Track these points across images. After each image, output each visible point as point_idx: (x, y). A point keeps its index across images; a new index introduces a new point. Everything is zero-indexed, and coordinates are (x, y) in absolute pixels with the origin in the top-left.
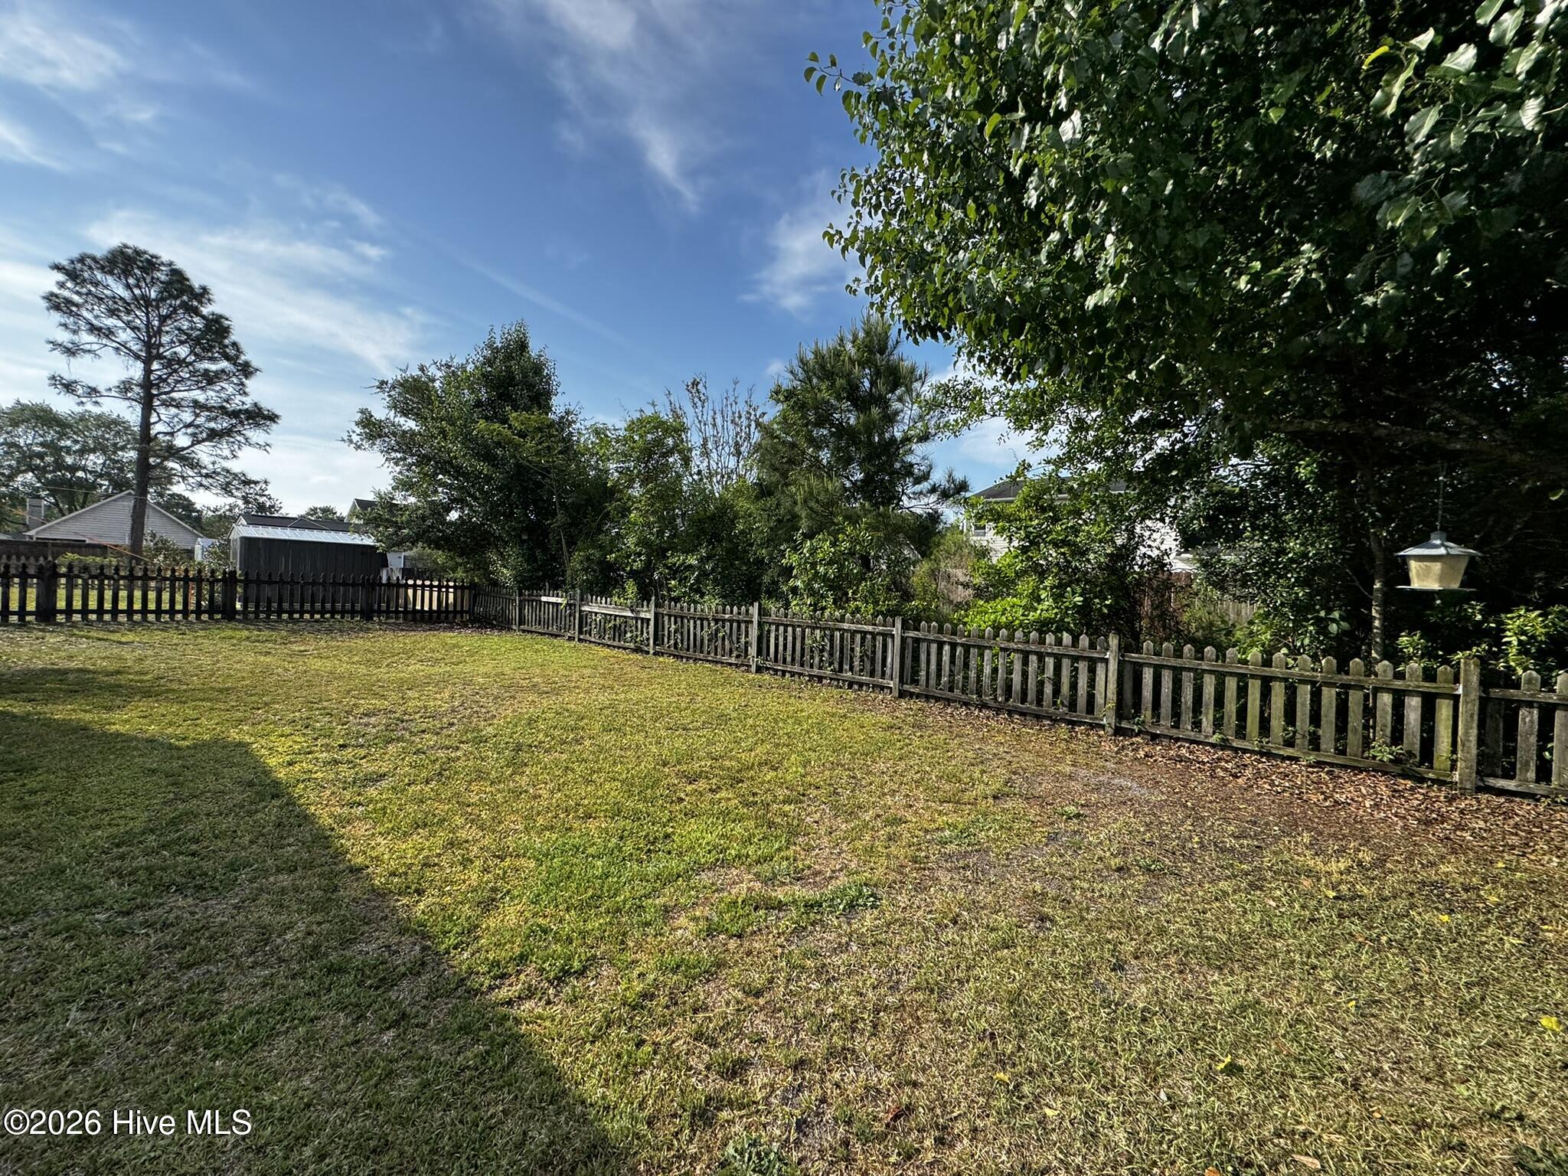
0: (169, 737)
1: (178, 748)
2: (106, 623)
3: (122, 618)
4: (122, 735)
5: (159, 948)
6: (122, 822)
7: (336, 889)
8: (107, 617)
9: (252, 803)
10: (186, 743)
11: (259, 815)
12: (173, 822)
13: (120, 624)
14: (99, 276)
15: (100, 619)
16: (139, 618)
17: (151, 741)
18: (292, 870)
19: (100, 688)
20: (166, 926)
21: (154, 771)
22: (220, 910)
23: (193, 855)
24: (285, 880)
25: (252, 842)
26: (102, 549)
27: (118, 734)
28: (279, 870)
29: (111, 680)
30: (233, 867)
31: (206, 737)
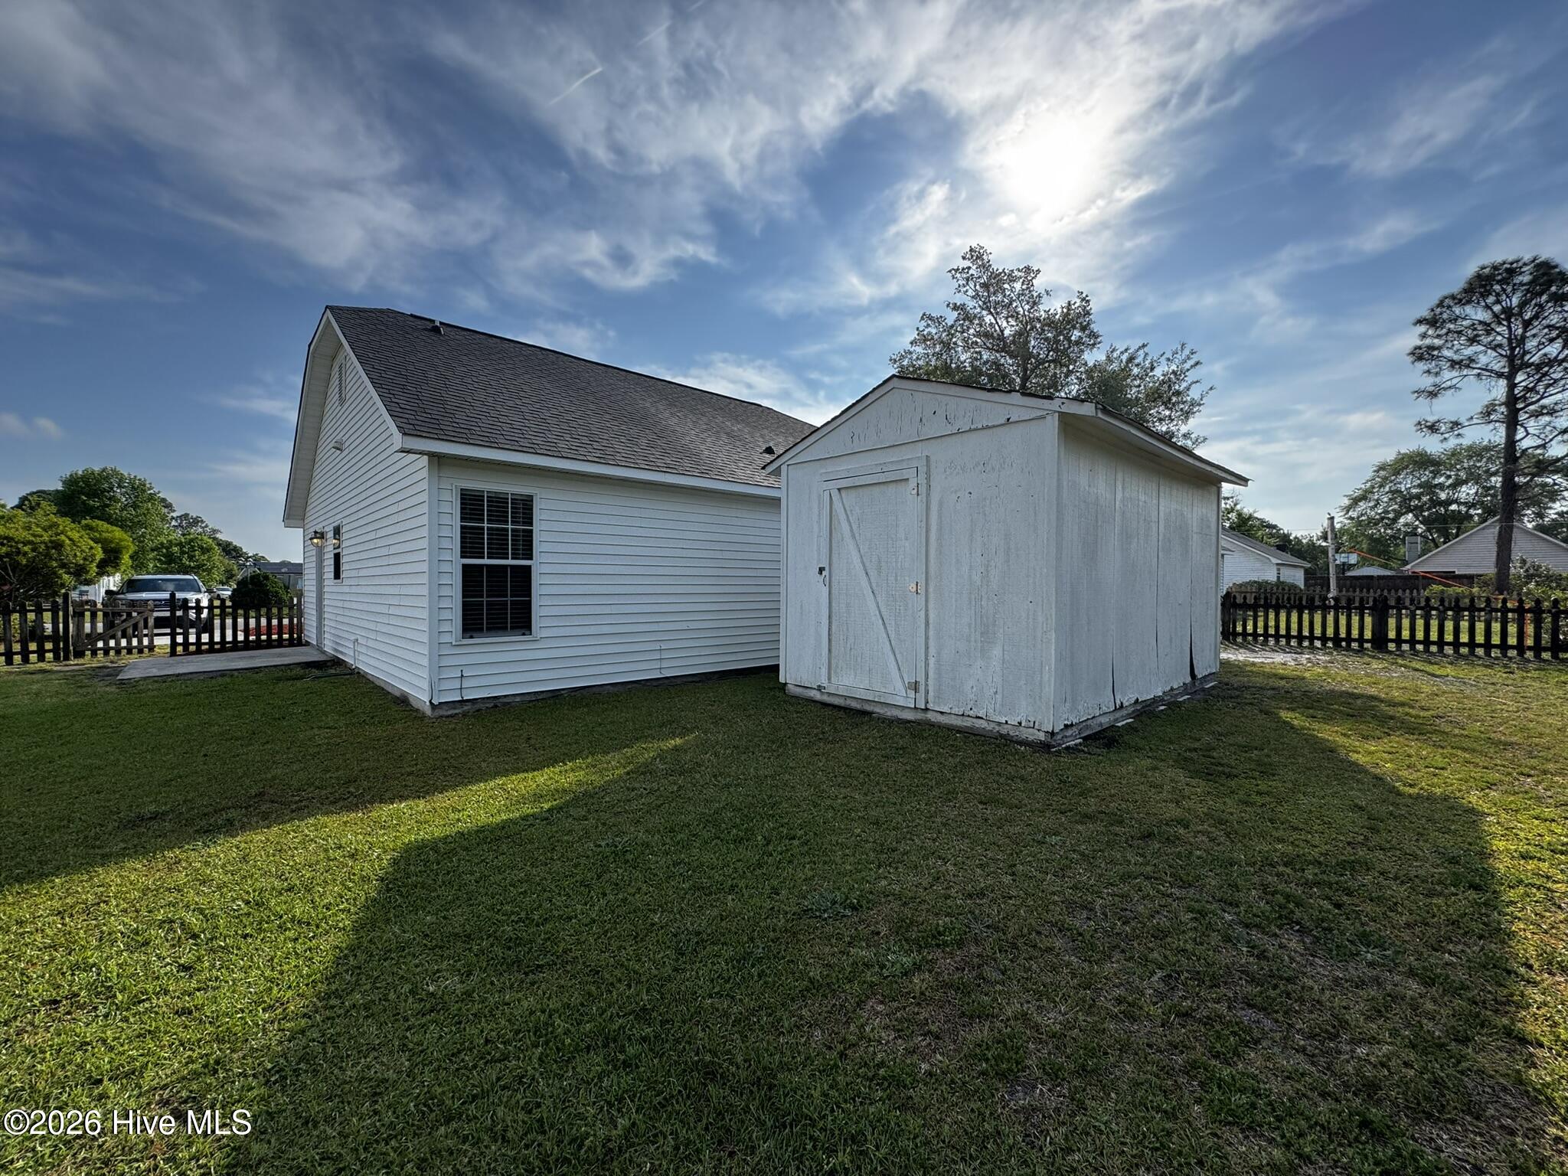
0: (1399, 779)
1: (1399, 794)
2: (1433, 654)
3: (1448, 650)
4: (1357, 765)
5: (1242, 972)
6: (1302, 844)
7: (1465, 1040)
8: (1434, 649)
9: (1440, 882)
10: (1411, 791)
11: (1440, 901)
12: (1342, 865)
13: (1445, 656)
14: (1457, 310)
15: (1427, 650)
16: (1466, 651)
17: (1378, 778)
18: (1428, 982)
19: (1374, 717)
20: (1262, 956)
21: (1361, 808)
22: (1320, 973)
23: (1338, 906)
24: (1414, 987)
25: (1408, 925)
26: (1469, 579)
27: (1355, 764)
28: (1411, 973)
29: (1391, 711)
30: (1365, 938)
31: (1438, 791)
